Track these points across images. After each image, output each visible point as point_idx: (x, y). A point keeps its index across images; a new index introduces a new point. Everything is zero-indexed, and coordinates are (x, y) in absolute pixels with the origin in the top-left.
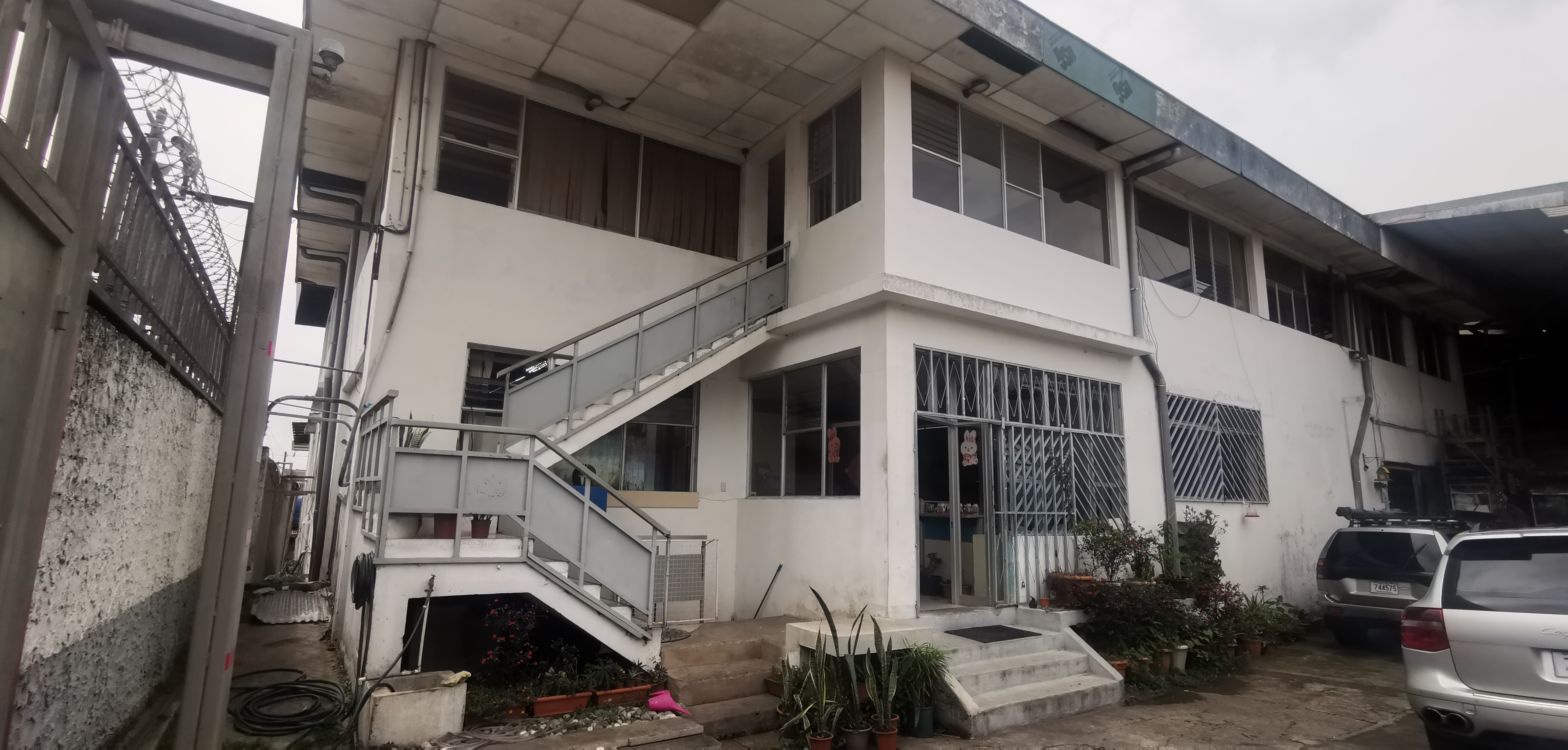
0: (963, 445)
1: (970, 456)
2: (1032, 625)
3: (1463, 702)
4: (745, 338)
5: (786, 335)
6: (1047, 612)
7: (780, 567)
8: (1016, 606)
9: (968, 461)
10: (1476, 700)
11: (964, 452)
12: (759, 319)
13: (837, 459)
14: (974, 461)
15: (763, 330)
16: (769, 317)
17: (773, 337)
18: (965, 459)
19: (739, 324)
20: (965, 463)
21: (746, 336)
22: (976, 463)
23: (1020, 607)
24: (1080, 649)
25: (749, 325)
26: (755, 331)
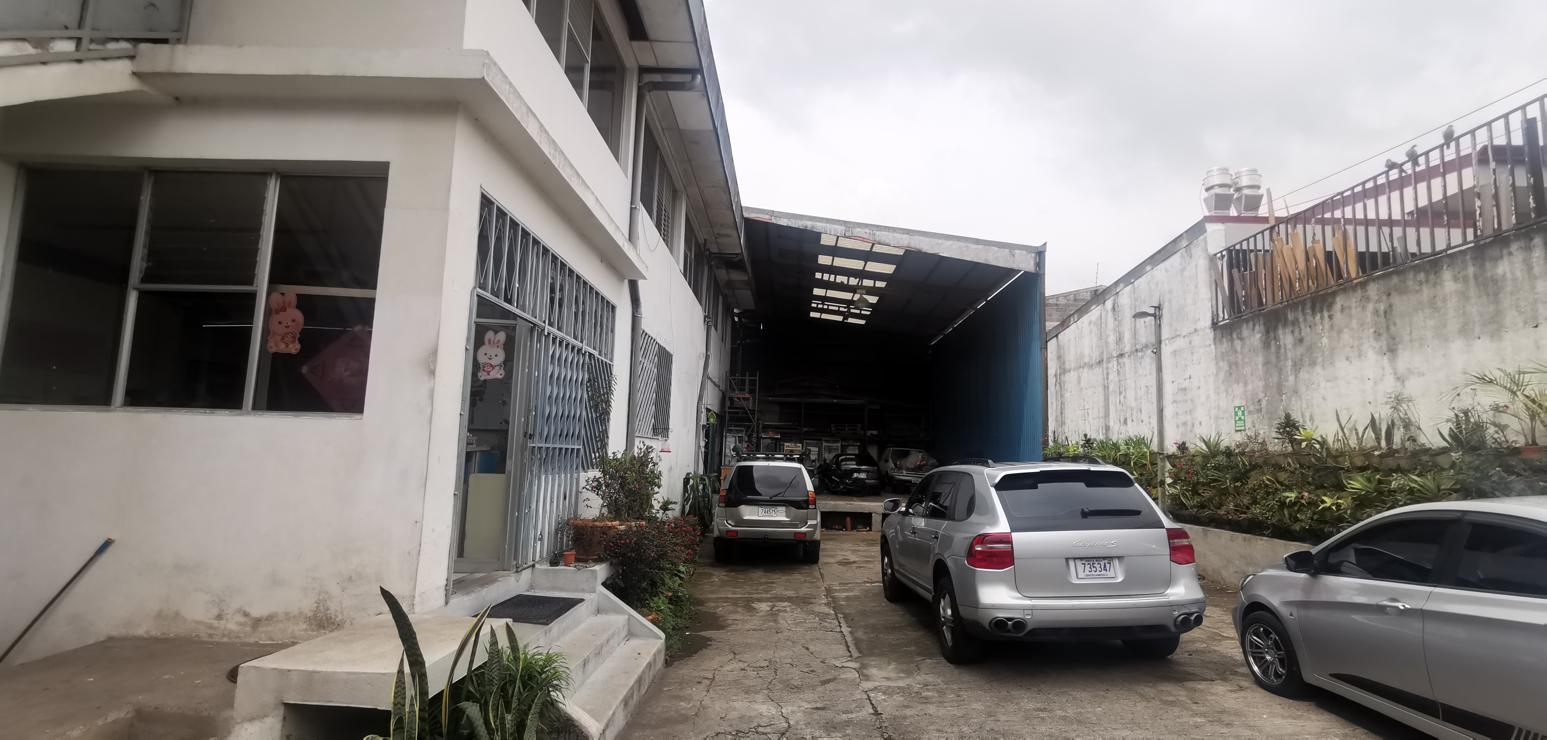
0: (482, 351)
1: (491, 366)
2: (554, 588)
3: (1024, 609)
4: (75, 66)
5: (177, 99)
6: (579, 570)
7: (107, 544)
8: (533, 566)
9: (489, 373)
10: (1034, 606)
11: (482, 359)
12: (117, 40)
13: (294, 348)
14: (497, 374)
15: (124, 67)
16: (143, 46)
17: (146, 89)
18: (484, 370)
19: (66, 28)
20: (482, 376)
21: (79, 61)
22: (500, 377)
23: (537, 566)
24: (620, 611)
25: (92, 41)
26: (104, 59)
